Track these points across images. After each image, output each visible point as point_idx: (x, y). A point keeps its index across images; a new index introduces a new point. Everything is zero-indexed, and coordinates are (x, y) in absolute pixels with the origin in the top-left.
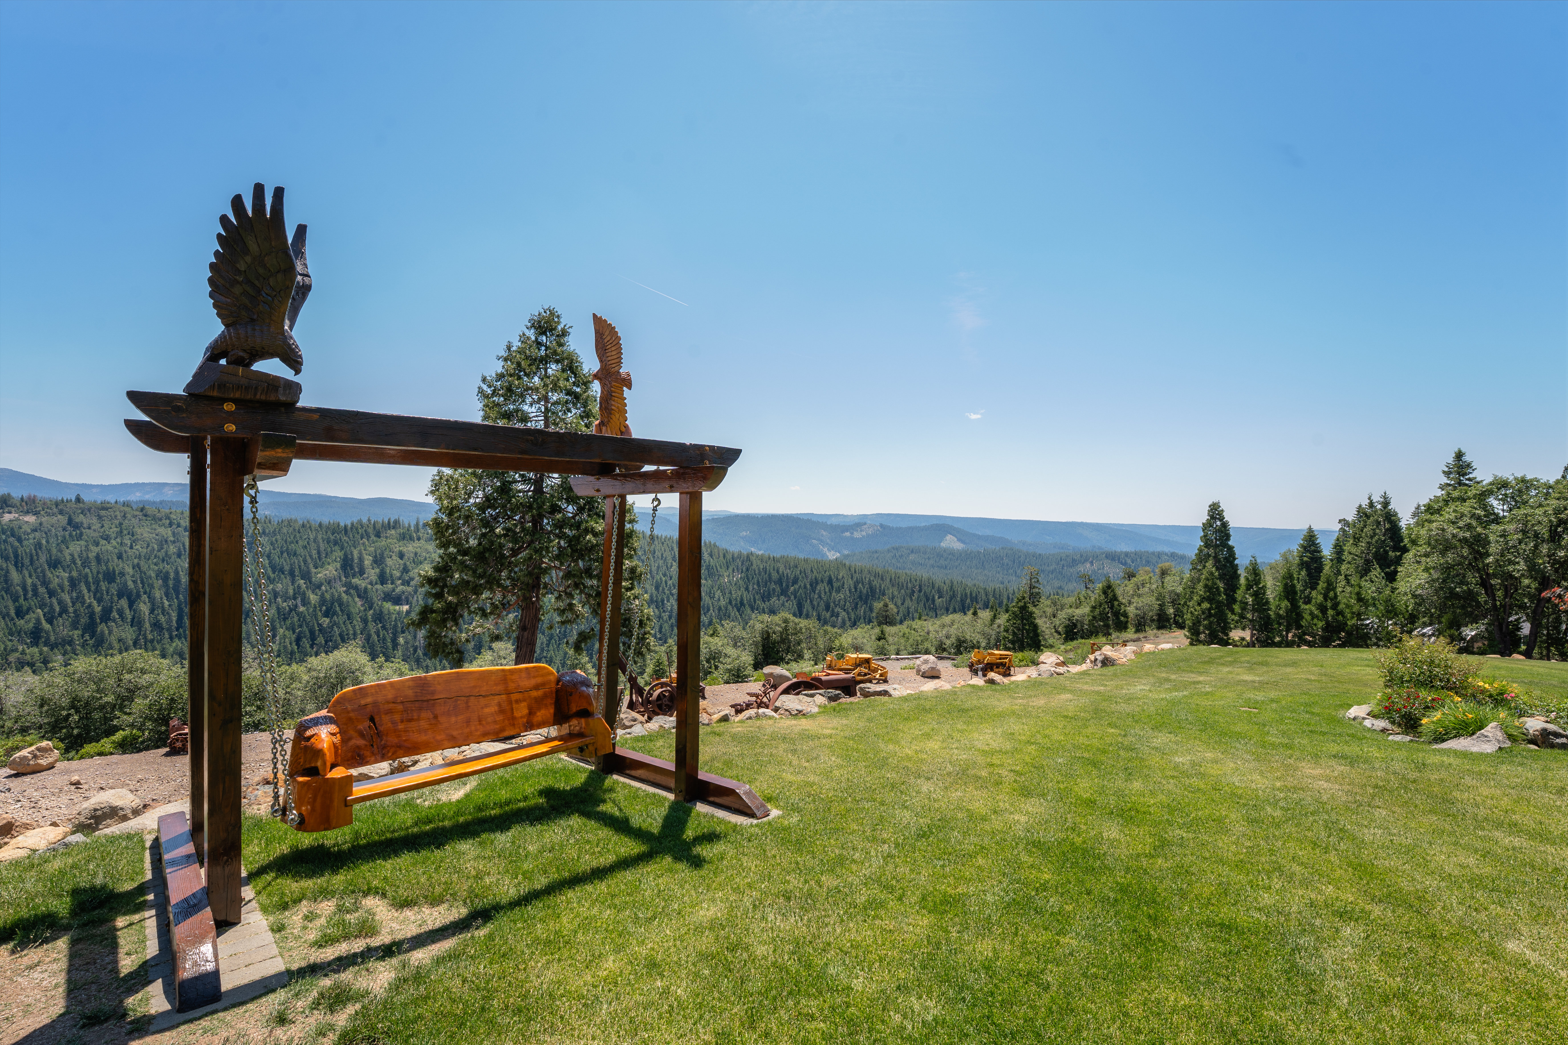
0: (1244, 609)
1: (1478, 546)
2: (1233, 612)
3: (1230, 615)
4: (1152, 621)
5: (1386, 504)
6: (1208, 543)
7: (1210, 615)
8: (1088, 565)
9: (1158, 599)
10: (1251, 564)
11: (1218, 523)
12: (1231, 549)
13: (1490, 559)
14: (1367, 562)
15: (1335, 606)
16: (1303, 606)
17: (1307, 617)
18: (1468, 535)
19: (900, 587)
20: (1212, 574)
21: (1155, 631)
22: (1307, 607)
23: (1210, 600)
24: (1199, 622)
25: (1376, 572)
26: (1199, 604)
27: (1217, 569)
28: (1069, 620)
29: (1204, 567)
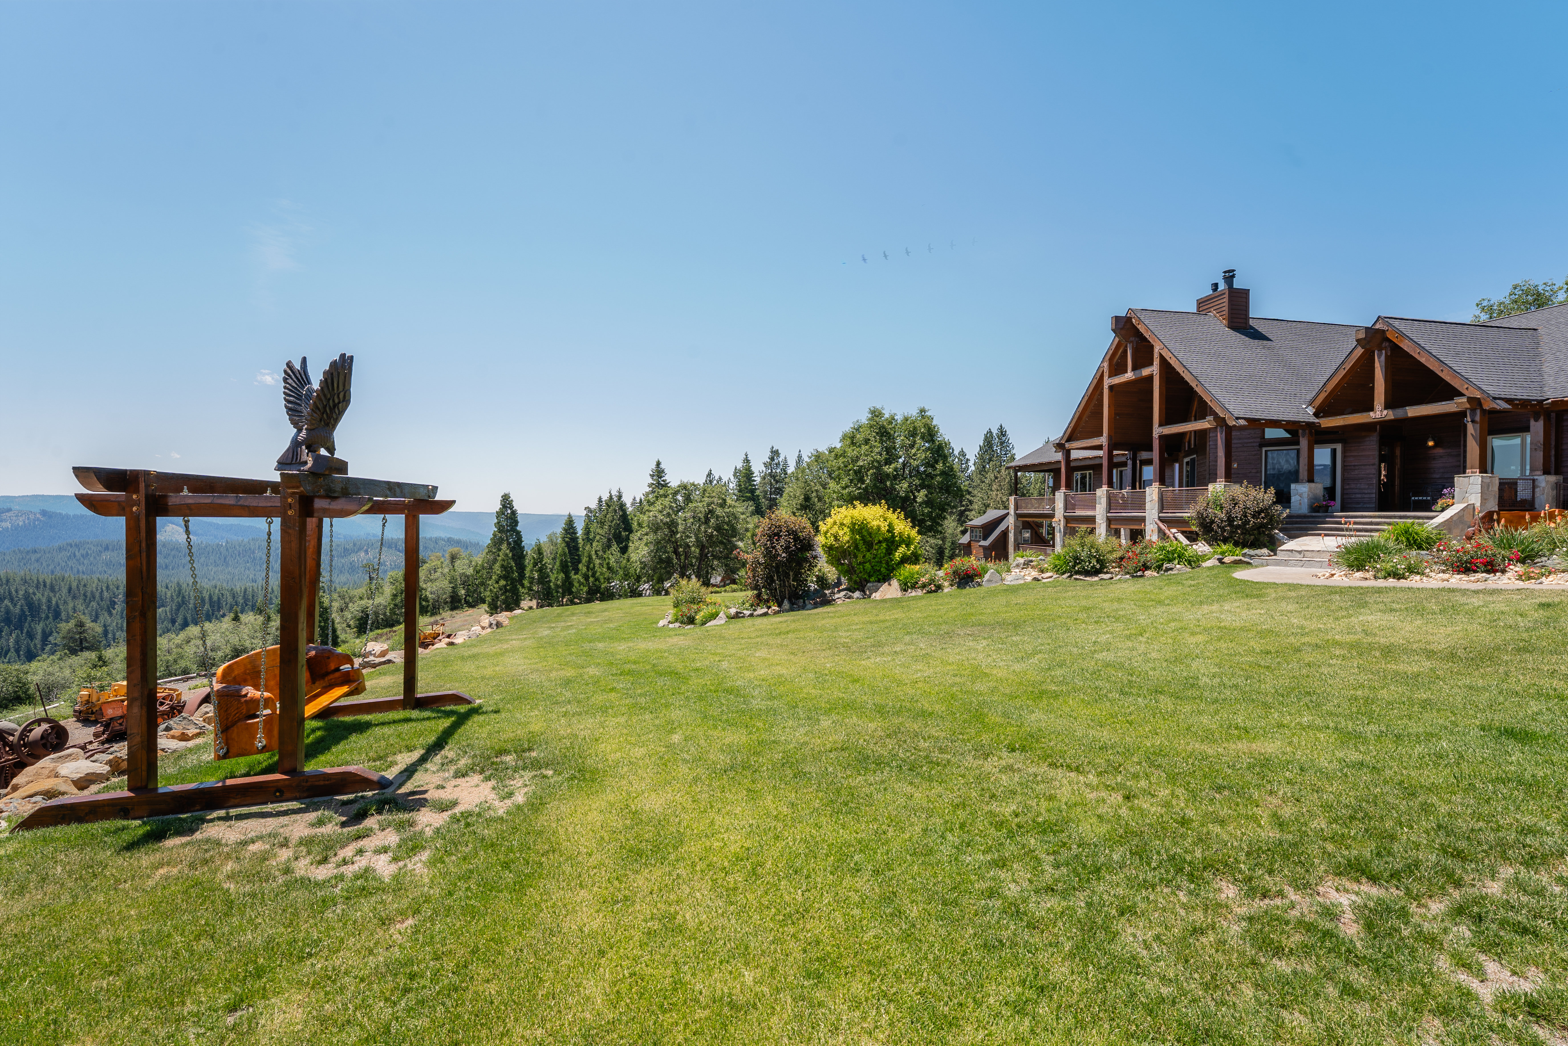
0: (531, 583)
1: (672, 526)
2: (523, 587)
3: (522, 590)
4: (446, 603)
5: (620, 497)
6: (500, 528)
7: (506, 591)
8: (362, 554)
9: (450, 583)
10: (536, 545)
11: (509, 511)
12: (518, 534)
13: (679, 536)
14: (609, 540)
15: (593, 575)
16: (574, 577)
17: (576, 584)
18: (668, 520)
19: (88, 598)
20: (506, 555)
21: (449, 613)
22: (576, 577)
23: (505, 578)
24: (498, 598)
25: (615, 547)
26: (497, 582)
27: (511, 551)
28: (362, 612)
29: (500, 550)
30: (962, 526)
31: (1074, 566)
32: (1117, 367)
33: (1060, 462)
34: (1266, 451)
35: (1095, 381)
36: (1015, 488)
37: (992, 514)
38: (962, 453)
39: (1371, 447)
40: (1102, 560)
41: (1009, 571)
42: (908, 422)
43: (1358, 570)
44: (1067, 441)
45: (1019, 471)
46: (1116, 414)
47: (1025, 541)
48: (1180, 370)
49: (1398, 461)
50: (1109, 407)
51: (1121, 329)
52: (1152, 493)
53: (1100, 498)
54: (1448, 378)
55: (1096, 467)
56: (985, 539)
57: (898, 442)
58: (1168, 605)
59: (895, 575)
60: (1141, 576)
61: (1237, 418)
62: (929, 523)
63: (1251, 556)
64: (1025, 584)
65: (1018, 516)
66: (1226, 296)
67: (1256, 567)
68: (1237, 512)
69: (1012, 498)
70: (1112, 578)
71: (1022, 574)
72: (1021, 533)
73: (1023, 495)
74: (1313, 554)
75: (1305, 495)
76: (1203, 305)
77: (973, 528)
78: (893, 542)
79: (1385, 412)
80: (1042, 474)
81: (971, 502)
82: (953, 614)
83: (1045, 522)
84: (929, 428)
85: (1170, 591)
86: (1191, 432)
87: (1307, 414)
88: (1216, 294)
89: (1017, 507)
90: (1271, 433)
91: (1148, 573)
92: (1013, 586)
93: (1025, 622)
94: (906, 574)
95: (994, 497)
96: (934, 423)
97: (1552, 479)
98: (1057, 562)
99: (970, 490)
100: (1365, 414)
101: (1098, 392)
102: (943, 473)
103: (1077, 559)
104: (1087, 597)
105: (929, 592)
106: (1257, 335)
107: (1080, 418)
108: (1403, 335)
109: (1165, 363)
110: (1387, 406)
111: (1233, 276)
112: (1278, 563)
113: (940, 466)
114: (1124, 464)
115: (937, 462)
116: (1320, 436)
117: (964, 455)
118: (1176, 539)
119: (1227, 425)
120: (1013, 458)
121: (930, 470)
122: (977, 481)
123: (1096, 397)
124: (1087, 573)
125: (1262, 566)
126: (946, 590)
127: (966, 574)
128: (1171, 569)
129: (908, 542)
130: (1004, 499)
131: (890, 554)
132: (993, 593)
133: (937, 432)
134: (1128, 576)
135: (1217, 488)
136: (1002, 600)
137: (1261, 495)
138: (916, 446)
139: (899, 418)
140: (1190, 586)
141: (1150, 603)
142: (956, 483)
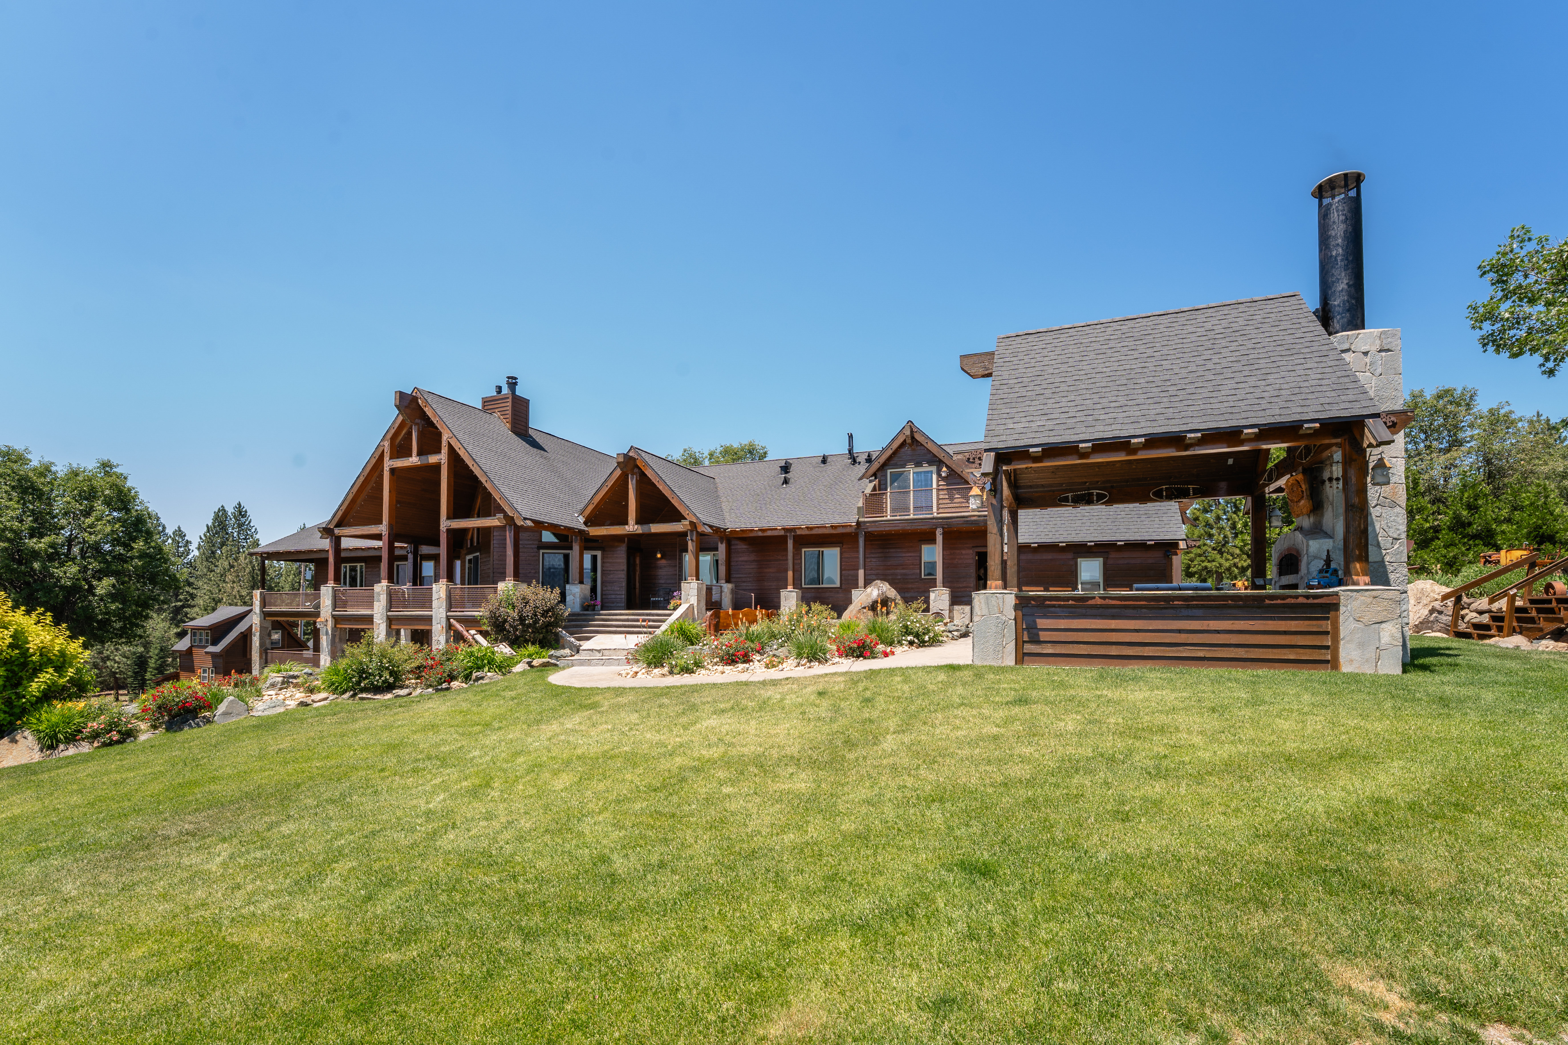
30: (177, 626)
31: (359, 683)
32: (400, 448)
33: (328, 551)
34: (543, 553)
35: (374, 461)
36: (261, 580)
37: (225, 612)
38: (179, 533)
39: (620, 557)
40: (396, 672)
41: (259, 693)
42: (80, 478)
43: (655, 667)
44: (337, 526)
45: (268, 558)
46: (398, 502)
47: (274, 646)
48: (469, 463)
49: (638, 568)
50: (390, 492)
51: (406, 407)
52: (439, 590)
53: (379, 594)
54: (676, 505)
55: (371, 560)
56: (215, 643)
57: (58, 506)
58: (500, 728)
59: (28, 723)
60: (447, 689)
61: (525, 519)
62: (118, 625)
63: (557, 658)
64: (287, 713)
65: (265, 615)
66: (510, 400)
67: (564, 668)
68: (528, 611)
69: (257, 593)
70: (410, 694)
71: (281, 697)
72: (270, 635)
73: (271, 589)
74: (611, 652)
75: (578, 595)
76: (488, 404)
77: (195, 631)
78: (24, 665)
79: (636, 527)
80: (295, 565)
81: (193, 596)
82: (155, 787)
83: (301, 621)
84: (120, 491)
85: (491, 709)
86: (473, 528)
87: (578, 522)
88: (500, 396)
89: (264, 603)
90: (548, 537)
91: (455, 684)
92: (268, 717)
93: (298, 786)
94: (54, 719)
95: (229, 590)
96: (129, 484)
97: (730, 586)
98: (334, 678)
99: (192, 580)
100: (622, 527)
101: (376, 474)
102: (142, 555)
103: (363, 673)
104: (387, 727)
105: (105, 745)
106: (535, 444)
107: (353, 501)
108: (647, 464)
109: (453, 453)
110: (637, 523)
111: (516, 384)
112: (582, 663)
113: (139, 545)
114: (404, 558)
115: (134, 539)
116: (589, 542)
117: (182, 535)
118: (477, 642)
119: (515, 524)
120: (256, 544)
121: (120, 549)
122: (202, 569)
123: (374, 479)
124: (377, 690)
125: (569, 666)
126: (143, 737)
127: (183, 707)
128: (482, 678)
129: (61, 663)
130: (244, 593)
131: (18, 684)
132: (232, 735)
133: (134, 498)
134: (430, 690)
135: (505, 586)
136: (250, 746)
137: (548, 594)
138: (94, 514)
139: (60, 469)
140: (513, 699)
141: (477, 728)
142: (167, 569)
